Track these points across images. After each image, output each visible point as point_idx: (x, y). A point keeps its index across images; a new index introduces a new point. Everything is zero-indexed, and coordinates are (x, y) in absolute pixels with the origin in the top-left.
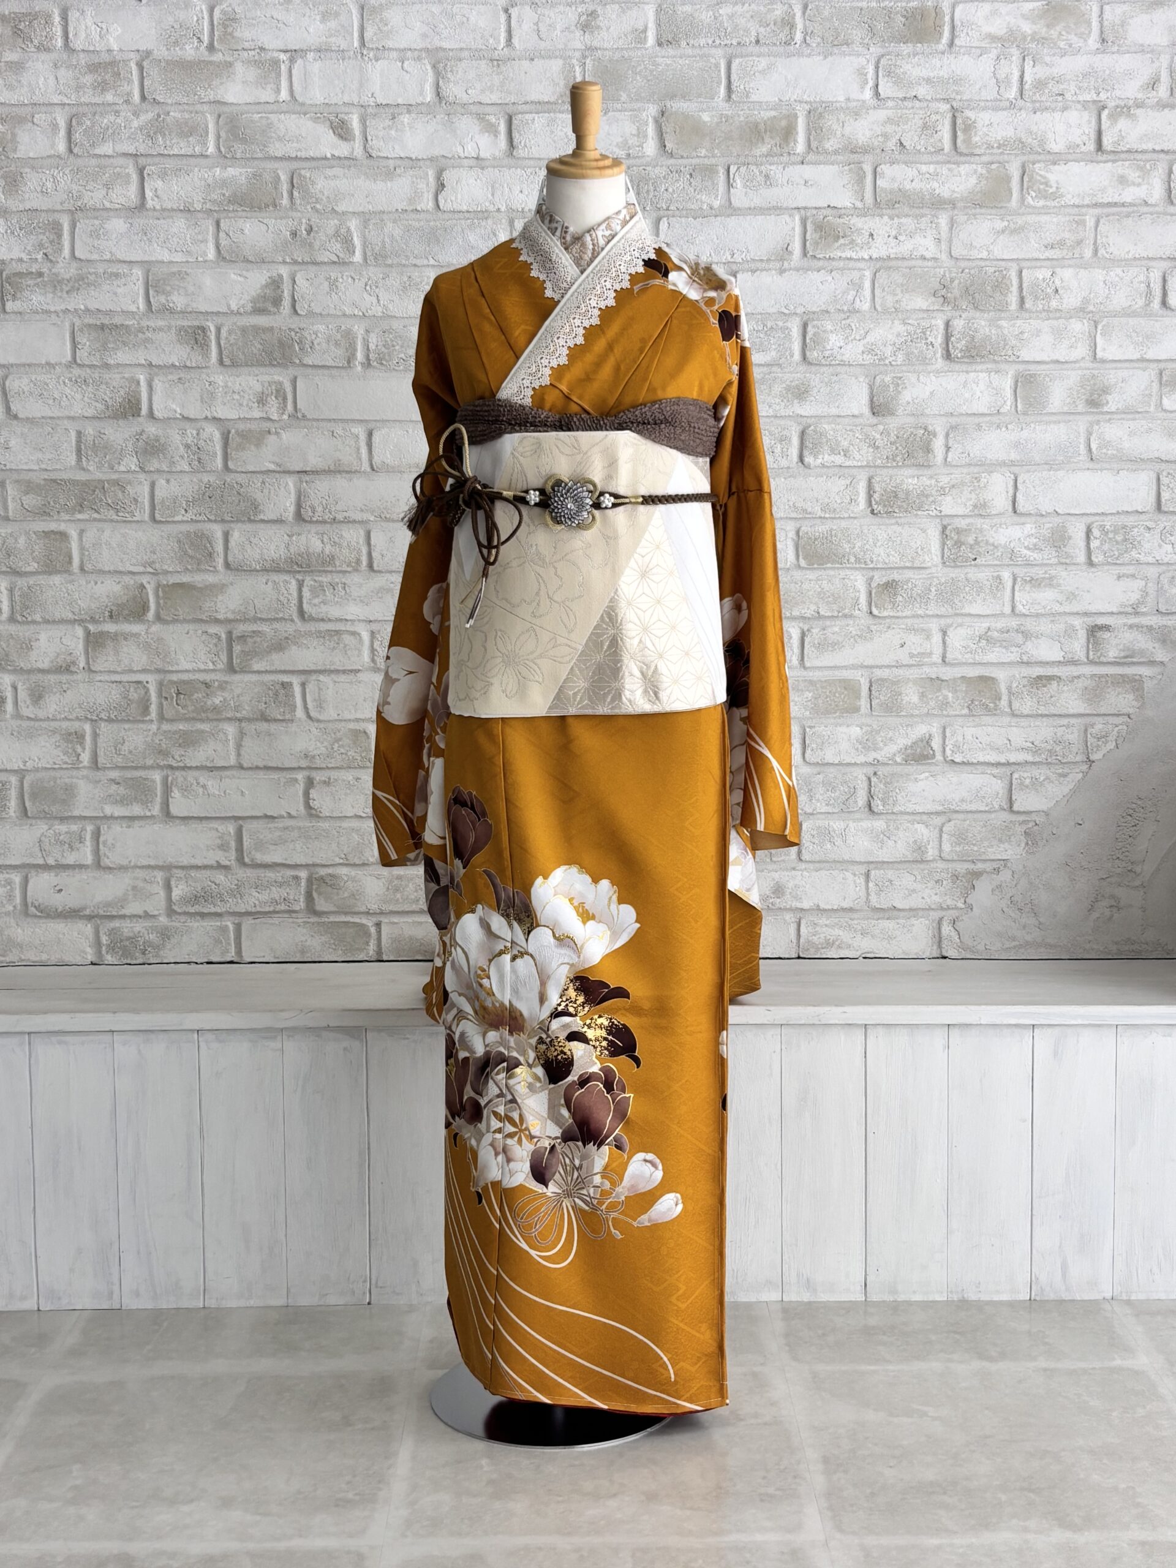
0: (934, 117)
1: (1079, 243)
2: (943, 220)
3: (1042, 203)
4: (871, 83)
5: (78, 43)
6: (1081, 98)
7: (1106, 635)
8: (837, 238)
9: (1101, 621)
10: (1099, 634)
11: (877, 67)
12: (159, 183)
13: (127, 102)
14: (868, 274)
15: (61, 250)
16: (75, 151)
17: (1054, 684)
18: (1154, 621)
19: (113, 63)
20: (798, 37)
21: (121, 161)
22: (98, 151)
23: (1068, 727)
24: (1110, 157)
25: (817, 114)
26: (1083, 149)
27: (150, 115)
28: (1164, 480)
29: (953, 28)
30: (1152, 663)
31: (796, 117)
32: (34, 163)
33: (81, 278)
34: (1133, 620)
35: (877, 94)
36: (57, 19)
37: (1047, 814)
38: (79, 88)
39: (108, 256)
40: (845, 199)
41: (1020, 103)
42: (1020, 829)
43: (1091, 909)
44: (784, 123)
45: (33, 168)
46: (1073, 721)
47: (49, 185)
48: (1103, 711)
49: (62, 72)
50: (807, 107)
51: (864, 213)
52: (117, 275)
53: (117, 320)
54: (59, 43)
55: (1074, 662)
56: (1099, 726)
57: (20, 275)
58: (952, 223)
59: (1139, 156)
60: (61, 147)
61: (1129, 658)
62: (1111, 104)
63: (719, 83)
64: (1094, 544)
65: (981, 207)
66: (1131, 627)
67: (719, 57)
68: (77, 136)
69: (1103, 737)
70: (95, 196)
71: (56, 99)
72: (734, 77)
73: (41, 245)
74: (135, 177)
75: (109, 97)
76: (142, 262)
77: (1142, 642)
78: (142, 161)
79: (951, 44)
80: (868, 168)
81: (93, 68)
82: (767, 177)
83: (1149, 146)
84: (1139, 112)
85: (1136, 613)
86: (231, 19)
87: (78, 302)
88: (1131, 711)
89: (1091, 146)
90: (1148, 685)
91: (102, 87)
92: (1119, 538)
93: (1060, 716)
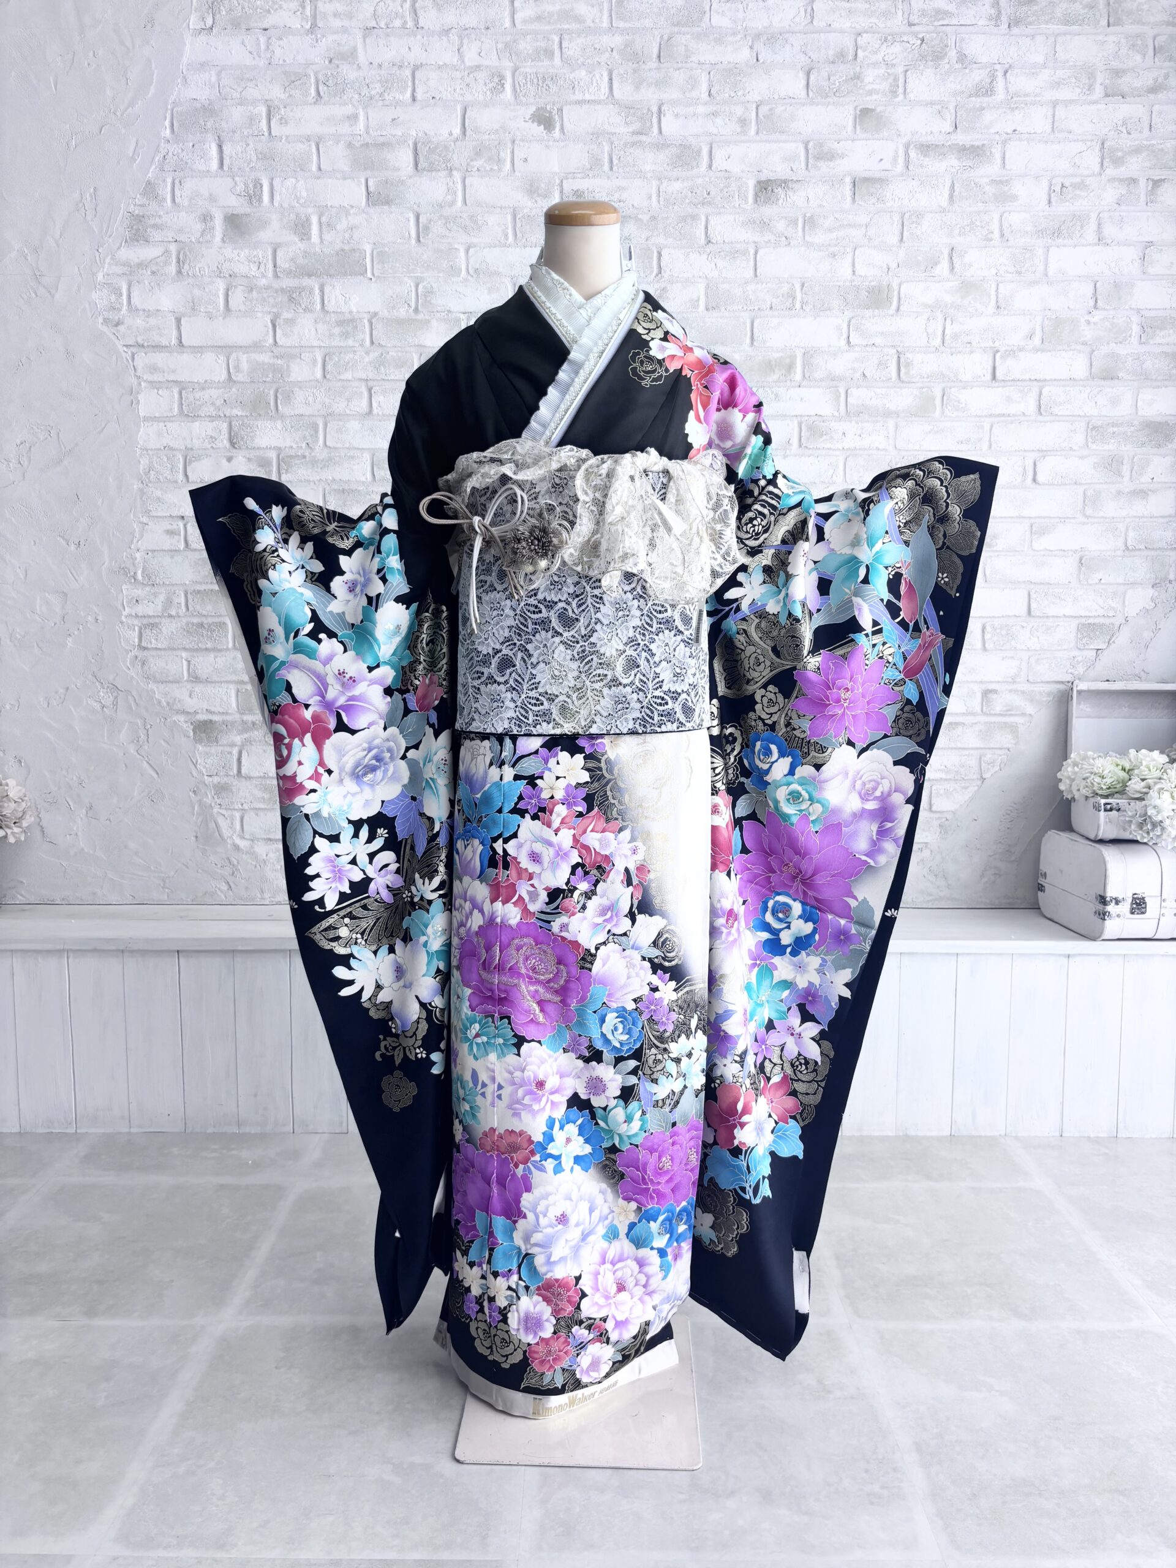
0: (885, 358)
1: (980, 440)
2: (891, 424)
3: (956, 414)
4: (845, 336)
5: (330, 307)
6: (983, 345)
7: (994, 696)
8: (821, 435)
9: (991, 687)
10: (990, 695)
11: (849, 326)
12: (381, 398)
13: (362, 345)
14: (841, 460)
15: (317, 441)
16: (328, 376)
17: (960, 728)
18: (1026, 687)
19: (353, 320)
20: (798, 305)
21: (356, 384)
22: (342, 377)
23: (968, 755)
24: (1002, 384)
25: (809, 355)
26: (983, 379)
27: (376, 354)
28: (1033, 596)
29: (899, 299)
30: (1023, 714)
31: (796, 357)
32: (300, 385)
33: (330, 459)
34: (1014, 687)
35: (849, 342)
36: (317, 291)
37: (954, 813)
38: (331, 335)
39: (347, 445)
40: (827, 410)
41: (942, 348)
42: (936, 823)
43: (982, 876)
44: (788, 361)
45: (300, 388)
46: (972, 752)
47: (311, 399)
48: (992, 746)
49: (320, 326)
50: (803, 351)
51: (840, 419)
52: (353, 457)
53: (353, 486)
54: (318, 306)
55: (973, 714)
56: (989, 756)
57: (291, 457)
58: (897, 427)
59: (1019, 383)
60: (319, 374)
61: (1009, 711)
62: (1002, 349)
63: (746, 335)
64: (988, 636)
65: (915, 416)
66: (1010, 691)
67: (746, 318)
68: (329, 367)
69: (992, 763)
70: (340, 406)
71: (316, 343)
72: (755, 330)
73: (305, 438)
74: (366, 394)
75: (350, 342)
76: (369, 449)
77: (1018, 701)
78: (370, 384)
79: (898, 309)
80: (842, 391)
81: (340, 323)
82: (777, 395)
83: (1027, 377)
84: (1020, 354)
85: (1014, 682)
86: (429, 292)
87: (328, 475)
88: (1010, 746)
89: (989, 377)
90: (1021, 729)
91: (346, 335)
92: (1004, 632)
93: (964, 749)
